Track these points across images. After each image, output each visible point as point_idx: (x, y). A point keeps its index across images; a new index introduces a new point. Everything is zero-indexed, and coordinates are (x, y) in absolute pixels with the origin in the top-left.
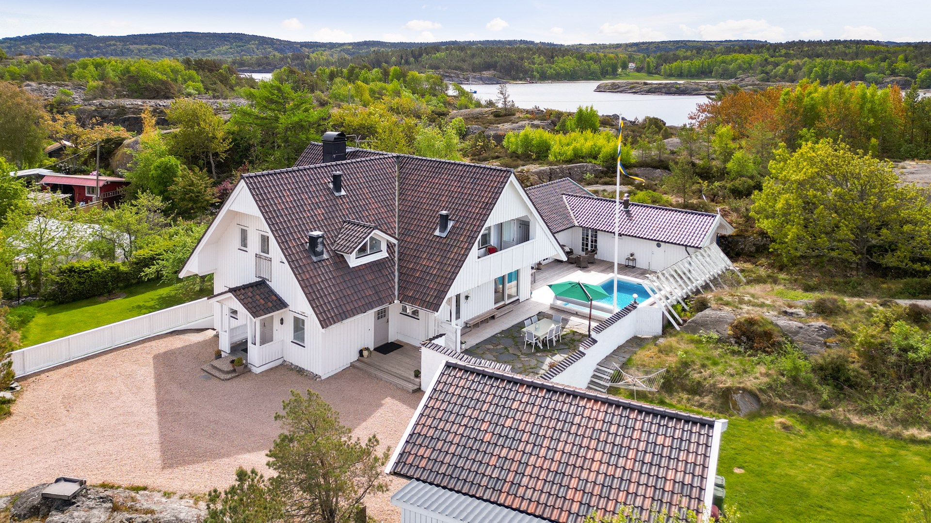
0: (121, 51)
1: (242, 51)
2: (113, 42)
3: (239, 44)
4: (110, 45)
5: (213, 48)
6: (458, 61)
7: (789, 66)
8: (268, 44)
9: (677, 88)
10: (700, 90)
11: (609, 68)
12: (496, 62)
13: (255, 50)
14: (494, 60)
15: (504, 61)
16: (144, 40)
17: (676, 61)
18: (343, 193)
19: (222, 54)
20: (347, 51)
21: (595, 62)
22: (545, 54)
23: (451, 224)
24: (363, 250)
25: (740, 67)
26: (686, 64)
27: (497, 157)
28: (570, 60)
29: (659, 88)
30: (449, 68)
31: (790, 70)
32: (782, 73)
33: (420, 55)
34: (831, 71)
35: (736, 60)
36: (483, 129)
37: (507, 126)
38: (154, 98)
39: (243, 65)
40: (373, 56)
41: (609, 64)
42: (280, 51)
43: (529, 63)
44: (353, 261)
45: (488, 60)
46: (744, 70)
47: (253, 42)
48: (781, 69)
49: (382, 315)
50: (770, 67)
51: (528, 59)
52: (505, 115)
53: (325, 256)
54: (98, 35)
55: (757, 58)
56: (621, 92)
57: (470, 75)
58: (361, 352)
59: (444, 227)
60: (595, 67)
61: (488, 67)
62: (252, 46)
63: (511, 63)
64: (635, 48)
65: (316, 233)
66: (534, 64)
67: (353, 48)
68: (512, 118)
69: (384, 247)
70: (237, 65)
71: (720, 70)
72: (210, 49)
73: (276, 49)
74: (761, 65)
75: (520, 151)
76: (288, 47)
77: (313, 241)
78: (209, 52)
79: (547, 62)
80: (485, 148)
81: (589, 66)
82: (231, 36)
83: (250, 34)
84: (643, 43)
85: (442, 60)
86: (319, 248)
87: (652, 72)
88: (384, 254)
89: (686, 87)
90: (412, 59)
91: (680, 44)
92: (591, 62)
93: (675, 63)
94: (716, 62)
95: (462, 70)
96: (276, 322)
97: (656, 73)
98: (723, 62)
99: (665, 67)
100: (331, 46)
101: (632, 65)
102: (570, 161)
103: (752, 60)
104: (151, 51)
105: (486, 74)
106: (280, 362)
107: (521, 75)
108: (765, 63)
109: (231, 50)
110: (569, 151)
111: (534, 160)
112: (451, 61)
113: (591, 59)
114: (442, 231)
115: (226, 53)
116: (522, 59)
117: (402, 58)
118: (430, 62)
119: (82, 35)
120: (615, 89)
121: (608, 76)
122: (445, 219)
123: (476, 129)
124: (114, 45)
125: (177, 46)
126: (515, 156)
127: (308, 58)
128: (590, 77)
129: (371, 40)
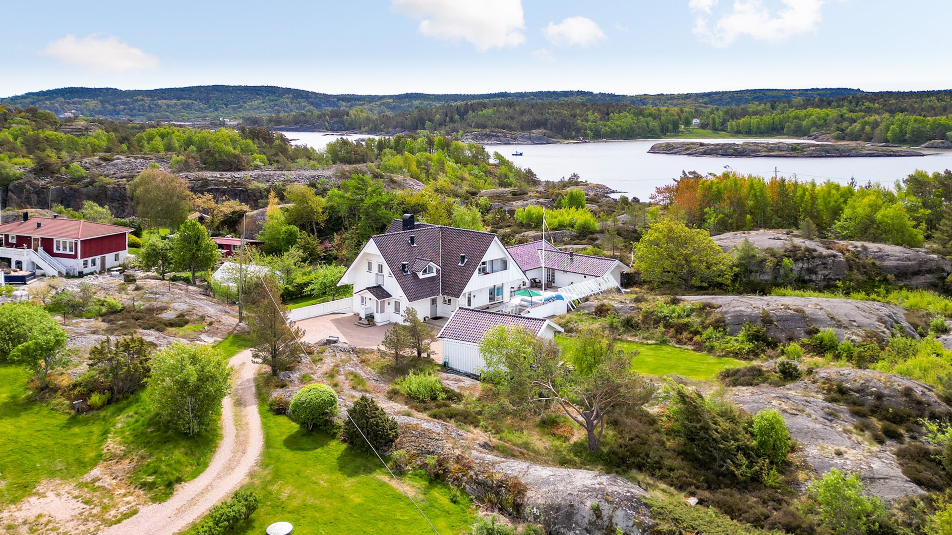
0: (149, 106)
1: (276, 105)
2: (140, 97)
3: (272, 98)
4: (137, 100)
5: (245, 102)
6: (506, 119)
7: (866, 123)
8: (302, 98)
9: (735, 150)
10: (759, 151)
11: (669, 125)
12: (546, 120)
13: (289, 104)
14: (544, 117)
15: (555, 119)
16: (172, 94)
17: (744, 116)
18: (415, 245)
19: (254, 109)
20: (387, 105)
21: (655, 119)
22: (600, 111)
23: (466, 260)
24: (425, 271)
25: (814, 124)
26: (755, 120)
27: (509, 226)
28: (626, 117)
29: (716, 149)
30: (497, 127)
31: (867, 127)
32: (859, 131)
33: (466, 112)
34: (909, 129)
35: (811, 115)
36: (502, 205)
37: (520, 203)
38: (228, 170)
39: (279, 123)
40: (416, 113)
41: (670, 121)
42: (317, 106)
43: (582, 121)
44: (421, 276)
45: (538, 117)
46: (819, 127)
47: (287, 95)
48: (857, 126)
49: (434, 302)
50: (845, 124)
51: (581, 116)
52: (520, 194)
53: (409, 273)
54: (123, 90)
55: (832, 113)
56: (675, 153)
57: (519, 134)
58: (425, 319)
59: (463, 262)
60: (654, 124)
61: (538, 125)
62: (286, 100)
63: (562, 120)
64: (707, 99)
65: (404, 263)
66: (587, 121)
67: (394, 102)
68: (525, 196)
69: (435, 270)
70: (273, 123)
71: (793, 127)
72: (241, 103)
73: (312, 103)
74: (836, 121)
75: (524, 222)
76: (324, 101)
77: (404, 266)
78: (240, 107)
79: (601, 119)
80: (502, 219)
81: (648, 124)
82: (263, 88)
83: (284, 87)
84: (716, 93)
85: (489, 118)
86: (406, 269)
87: (718, 129)
88: (434, 274)
89: (744, 149)
90: (457, 117)
91: (758, 94)
92: (650, 118)
93: (742, 119)
94: (789, 117)
95: (510, 129)
96: (386, 304)
97: (722, 130)
98: (796, 118)
99: (732, 124)
100: (371, 99)
101: (696, 121)
102: (556, 229)
103: (828, 115)
104: (180, 107)
105: (536, 132)
106: (388, 322)
107: (574, 133)
108: (840, 119)
109: (263, 105)
110: (556, 222)
111: (533, 228)
112: (499, 118)
113: (650, 115)
114: (462, 263)
115: (258, 108)
116: (574, 116)
117: (446, 116)
118: (476, 120)
119: (108, 89)
120: (670, 150)
121: (669, 134)
122: (463, 258)
123: (497, 205)
124: (142, 100)
125: (207, 101)
126: (521, 225)
127: (348, 116)
128: (649, 135)
129: (414, 92)
